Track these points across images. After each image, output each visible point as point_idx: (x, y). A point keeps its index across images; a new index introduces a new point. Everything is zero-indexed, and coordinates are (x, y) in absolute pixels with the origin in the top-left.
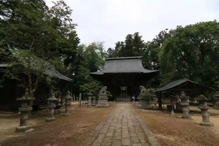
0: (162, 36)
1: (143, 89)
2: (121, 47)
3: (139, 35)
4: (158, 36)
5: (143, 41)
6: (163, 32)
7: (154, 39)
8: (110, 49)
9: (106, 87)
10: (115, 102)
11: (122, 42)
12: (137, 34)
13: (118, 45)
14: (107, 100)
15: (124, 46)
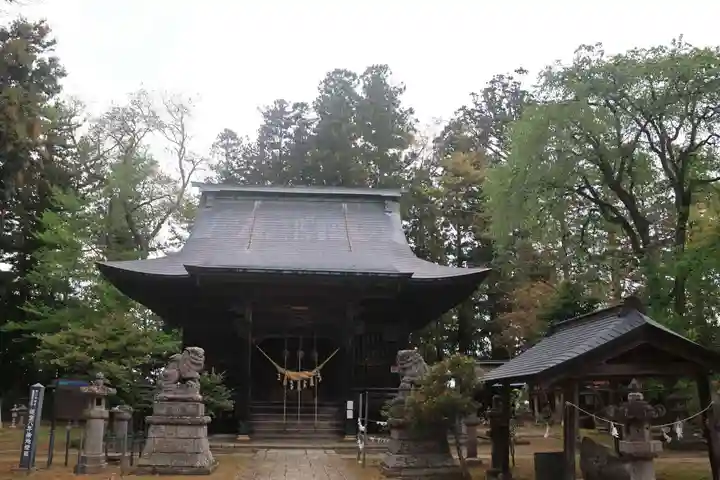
0: (500, 101)
1: (414, 366)
2: (291, 130)
3: (392, 81)
4: (481, 99)
5: (411, 111)
6: (505, 81)
7: (464, 108)
8: (229, 135)
9: (201, 351)
10: (246, 438)
11: (296, 106)
12: (377, 74)
13: (276, 118)
14: (203, 431)
15: (307, 124)
